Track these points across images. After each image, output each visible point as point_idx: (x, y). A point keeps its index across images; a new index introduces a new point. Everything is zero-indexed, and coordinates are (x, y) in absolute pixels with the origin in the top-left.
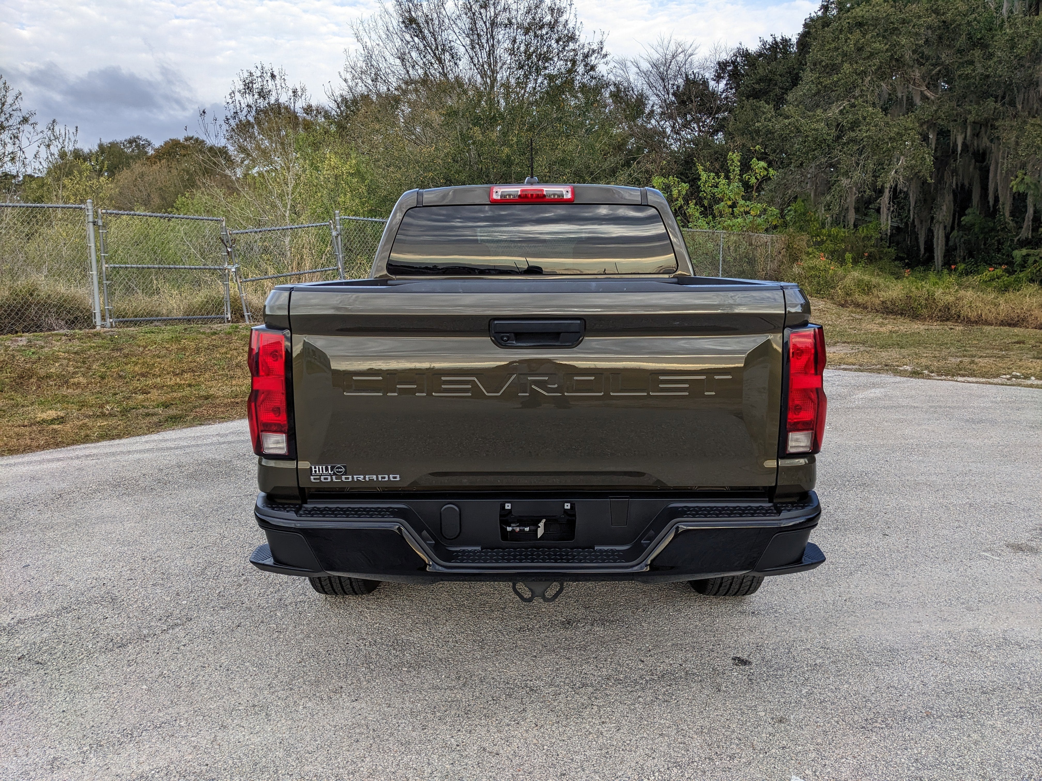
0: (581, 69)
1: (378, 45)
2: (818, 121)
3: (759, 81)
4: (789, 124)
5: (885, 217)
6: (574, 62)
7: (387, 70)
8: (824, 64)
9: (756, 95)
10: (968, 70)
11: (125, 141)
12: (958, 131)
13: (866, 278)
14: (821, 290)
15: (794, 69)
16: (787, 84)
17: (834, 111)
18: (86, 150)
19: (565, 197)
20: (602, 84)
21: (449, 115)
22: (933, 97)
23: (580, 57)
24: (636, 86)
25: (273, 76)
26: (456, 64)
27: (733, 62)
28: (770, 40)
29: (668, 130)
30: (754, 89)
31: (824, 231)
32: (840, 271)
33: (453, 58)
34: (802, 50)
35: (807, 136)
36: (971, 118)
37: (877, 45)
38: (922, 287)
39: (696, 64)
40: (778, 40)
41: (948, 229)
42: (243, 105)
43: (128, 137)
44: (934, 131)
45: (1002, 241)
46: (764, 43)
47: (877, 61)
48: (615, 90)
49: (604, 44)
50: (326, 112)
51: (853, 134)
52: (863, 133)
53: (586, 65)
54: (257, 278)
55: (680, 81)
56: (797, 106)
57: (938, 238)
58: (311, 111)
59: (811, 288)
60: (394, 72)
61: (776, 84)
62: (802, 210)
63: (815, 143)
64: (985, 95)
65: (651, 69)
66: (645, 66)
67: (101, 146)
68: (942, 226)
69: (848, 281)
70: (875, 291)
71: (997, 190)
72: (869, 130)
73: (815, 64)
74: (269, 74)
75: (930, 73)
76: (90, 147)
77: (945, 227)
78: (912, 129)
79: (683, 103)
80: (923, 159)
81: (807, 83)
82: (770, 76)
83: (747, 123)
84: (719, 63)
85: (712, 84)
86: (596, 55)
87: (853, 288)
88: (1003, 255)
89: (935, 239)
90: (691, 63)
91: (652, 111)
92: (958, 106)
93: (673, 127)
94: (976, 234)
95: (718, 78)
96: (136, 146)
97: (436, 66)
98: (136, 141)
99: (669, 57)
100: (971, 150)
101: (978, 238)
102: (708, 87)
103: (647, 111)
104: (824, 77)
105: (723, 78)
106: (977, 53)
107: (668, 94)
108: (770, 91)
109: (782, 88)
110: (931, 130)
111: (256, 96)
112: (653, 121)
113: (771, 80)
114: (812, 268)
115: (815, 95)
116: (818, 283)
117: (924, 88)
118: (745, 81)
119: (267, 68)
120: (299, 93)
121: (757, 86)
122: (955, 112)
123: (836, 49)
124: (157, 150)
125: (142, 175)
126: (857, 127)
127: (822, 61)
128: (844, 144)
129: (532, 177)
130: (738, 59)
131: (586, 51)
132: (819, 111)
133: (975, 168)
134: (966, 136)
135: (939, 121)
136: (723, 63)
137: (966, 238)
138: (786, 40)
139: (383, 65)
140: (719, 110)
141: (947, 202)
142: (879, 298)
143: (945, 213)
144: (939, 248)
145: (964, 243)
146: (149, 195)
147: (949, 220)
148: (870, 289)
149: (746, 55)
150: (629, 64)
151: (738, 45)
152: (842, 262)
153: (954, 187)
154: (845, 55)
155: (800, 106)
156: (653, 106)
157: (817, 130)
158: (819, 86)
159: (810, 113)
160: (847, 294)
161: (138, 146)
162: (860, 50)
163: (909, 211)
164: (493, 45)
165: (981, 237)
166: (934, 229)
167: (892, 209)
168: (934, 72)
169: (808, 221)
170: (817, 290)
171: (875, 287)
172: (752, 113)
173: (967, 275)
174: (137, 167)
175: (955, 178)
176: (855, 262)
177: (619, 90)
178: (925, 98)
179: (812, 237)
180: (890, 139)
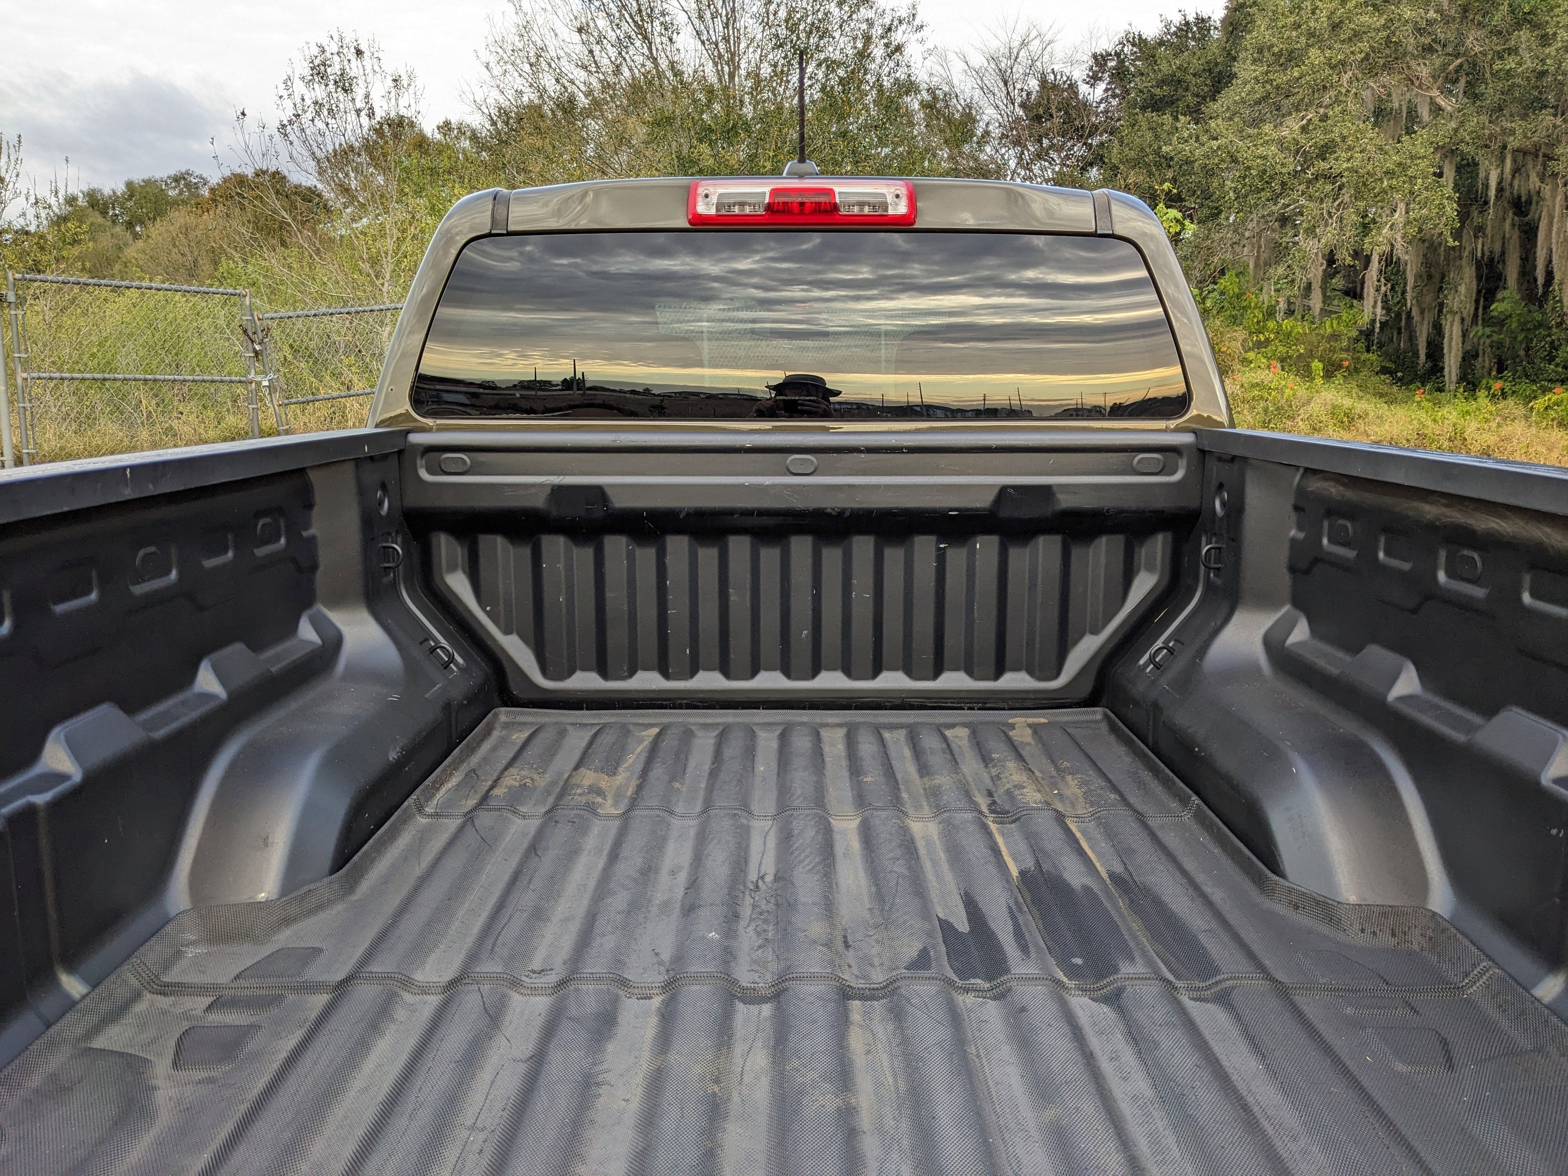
0: (878, 51)
1: (544, 10)
2: (1267, 142)
3: (1161, 83)
4: (1219, 148)
5: (1372, 303)
6: (868, 39)
7: (559, 51)
8: (1276, 50)
9: (1156, 105)
10: (1511, 63)
11: (168, 177)
12: (1491, 164)
13: (1347, 402)
14: (1270, 421)
15: (1217, 64)
16: (1206, 89)
17: (1291, 127)
18: (107, 191)
19: (891, 212)
20: (909, 87)
21: (657, 123)
22: (1449, 108)
23: (877, 31)
24: (963, 92)
25: (359, 53)
26: (671, 40)
27: (1118, 54)
28: (1177, 19)
29: (1012, 164)
30: (1153, 96)
31: (1271, 324)
32: (1302, 392)
33: (666, 29)
34: (1232, 32)
35: (1249, 168)
36: (1514, 143)
37: (1365, 19)
38: (1444, 418)
39: (1059, 55)
40: (1191, 18)
41: (1468, 321)
42: (308, 102)
43: (172, 172)
44: (1451, 163)
45: (1557, 343)
46: (1168, 26)
47: (1364, 46)
48: (929, 98)
49: (919, 8)
50: (473, 132)
51: (1324, 165)
52: (1339, 163)
53: (887, 46)
54: (335, 394)
55: (1033, 84)
56: (1230, 119)
57: (1451, 339)
58: (449, 130)
59: (1254, 418)
60: (569, 55)
61: (1187, 89)
62: (1237, 290)
63: (1261, 178)
64: (1535, 105)
65: (986, 64)
66: (978, 60)
67: (129, 185)
68: (1457, 318)
69: (1316, 408)
70: (1360, 425)
71: (1550, 261)
72: (1351, 157)
73: (1260, 51)
74: (353, 50)
75: (1444, 70)
76: (113, 186)
77: (1463, 320)
78: (1424, 157)
79: (1038, 118)
80: (1441, 207)
81: (1245, 83)
82: (1178, 74)
83: (1142, 150)
84: (1095, 56)
85: (1084, 89)
86: (904, 27)
87: (1324, 419)
88: (1557, 365)
89: (1446, 340)
90: (1052, 55)
91: (987, 133)
92: (1490, 122)
93: (1020, 158)
94: (1512, 332)
95: (1094, 79)
96: (186, 185)
97: (638, 43)
98: (184, 178)
99: (1016, 44)
100: (1507, 194)
101: (1515, 338)
102: (1076, 94)
103: (979, 132)
104: (1276, 72)
105: (1100, 79)
106: (1524, 36)
107: (1013, 104)
108: (1178, 100)
109: (1197, 96)
110: (1447, 162)
111: (332, 87)
112: (988, 149)
113: (1179, 82)
114: (1254, 386)
115: (1258, 102)
116: (1266, 410)
117: (1435, 93)
118: (1137, 83)
119: (349, 39)
120: (405, 83)
121: (1157, 91)
122: (1487, 132)
123: (1297, 26)
124: (212, 190)
125: (186, 230)
126: (1330, 154)
127: (1272, 46)
128: (1309, 182)
129: (802, 160)
130: (1126, 49)
131: (887, 21)
132: (1267, 128)
133: (1513, 225)
134: (1502, 172)
135: (1462, 147)
136: (1102, 55)
137: (1495, 337)
138: (1203, 20)
139: (552, 44)
140: (1094, 130)
141: (1467, 280)
142: (1368, 435)
143: (1462, 297)
144: (1453, 354)
145: (1491, 347)
146: (195, 261)
147: (1470, 308)
148: (1351, 420)
149: (1139, 42)
150: (951, 56)
151: (1128, 28)
152: (1307, 374)
153: (1479, 255)
154: (1311, 34)
155: (1236, 120)
156: (987, 124)
157: (1264, 158)
158: (1268, 87)
159: (1250, 131)
160: (1315, 429)
161: (188, 185)
162: (1336, 27)
163: (1404, 292)
164: (733, 10)
165: (1520, 337)
166: (1443, 322)
167: (1383, 289)
168: (1451, 67)
169: (1244, 308)
170: (1264, 422)
171: (1360, 417)
172: (1149, 135)
173: (1505, 398)
174: (180, 217)
175: (1480, 240)
176: (1328, 375)
177: (935, 98)
178: (1436, 110)
179: (1251, 333)
180: (1387, 173)
